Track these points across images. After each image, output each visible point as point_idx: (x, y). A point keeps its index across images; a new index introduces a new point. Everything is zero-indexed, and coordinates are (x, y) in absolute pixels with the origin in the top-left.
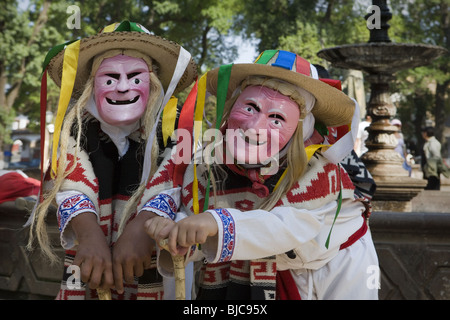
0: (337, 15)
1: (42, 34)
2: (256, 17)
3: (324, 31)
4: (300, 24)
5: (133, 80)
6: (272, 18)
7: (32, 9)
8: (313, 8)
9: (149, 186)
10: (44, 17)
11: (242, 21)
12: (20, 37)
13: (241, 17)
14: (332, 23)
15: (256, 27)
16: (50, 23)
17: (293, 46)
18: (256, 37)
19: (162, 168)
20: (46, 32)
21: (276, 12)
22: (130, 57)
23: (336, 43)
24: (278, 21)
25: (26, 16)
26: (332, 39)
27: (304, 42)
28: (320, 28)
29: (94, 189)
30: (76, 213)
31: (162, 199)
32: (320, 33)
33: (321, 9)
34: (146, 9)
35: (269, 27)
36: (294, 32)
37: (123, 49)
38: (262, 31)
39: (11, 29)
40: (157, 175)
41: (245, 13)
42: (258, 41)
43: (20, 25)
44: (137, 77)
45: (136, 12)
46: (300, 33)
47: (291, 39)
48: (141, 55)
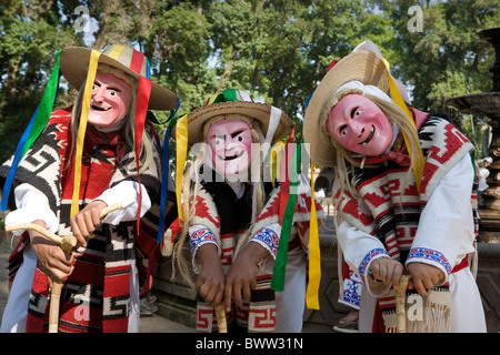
0: (483, 64)
1: (227, 85)
2: (410, 67)
3: (470, 79)
4: (449, 73)
5: (237, 138)
6: (426, 67)
7: (219, 66)
8: (462, 59)
9: (258, 220)
10: (228, 72)
11: (398, 71)
12: (209, 89)
13: (397, 67)
14: (477, 71)
15: (411, 75)
16: (233, 76)
17: (443, 91)
18: (412, 84)
19: (268, 205)
20: (230, 84)
21: (429, 63)
22: (231, 121)
23: (481, 88)
24: (430, 70)
25: (214, 72)
26: (479, 84)
27: (453, 88)
28: (467, 76)
29: (217, 225)
30: (202, 244)
31: (267, 233)
32: (467, 81)
33: (469, 59)
34: (313, 62)
35: (423, 76)
36: (445, 80)
37: (224, 115)
38: (416, 78)
39: (203, 82)
40: (265, 210)
41: (401, 64)
42: (413, 88)
43: (210, 80)
44: (240, 135)
45: (305, 65)
46: (449, 80)
47: (441, 86)
48: (239, 117)
